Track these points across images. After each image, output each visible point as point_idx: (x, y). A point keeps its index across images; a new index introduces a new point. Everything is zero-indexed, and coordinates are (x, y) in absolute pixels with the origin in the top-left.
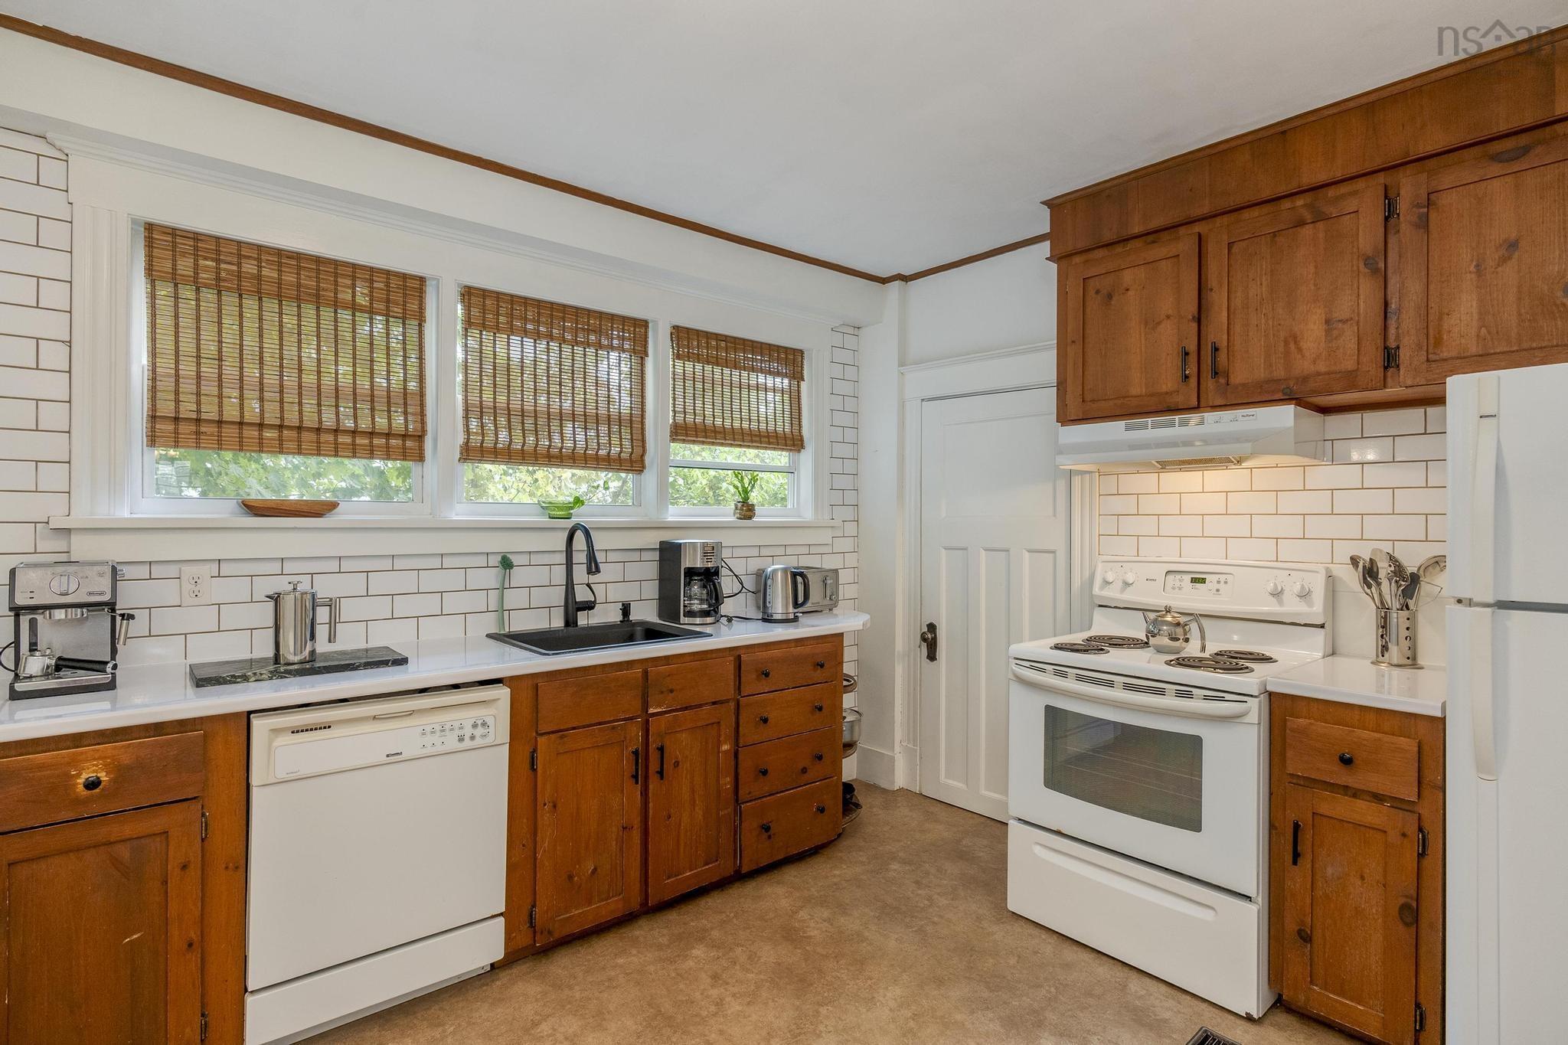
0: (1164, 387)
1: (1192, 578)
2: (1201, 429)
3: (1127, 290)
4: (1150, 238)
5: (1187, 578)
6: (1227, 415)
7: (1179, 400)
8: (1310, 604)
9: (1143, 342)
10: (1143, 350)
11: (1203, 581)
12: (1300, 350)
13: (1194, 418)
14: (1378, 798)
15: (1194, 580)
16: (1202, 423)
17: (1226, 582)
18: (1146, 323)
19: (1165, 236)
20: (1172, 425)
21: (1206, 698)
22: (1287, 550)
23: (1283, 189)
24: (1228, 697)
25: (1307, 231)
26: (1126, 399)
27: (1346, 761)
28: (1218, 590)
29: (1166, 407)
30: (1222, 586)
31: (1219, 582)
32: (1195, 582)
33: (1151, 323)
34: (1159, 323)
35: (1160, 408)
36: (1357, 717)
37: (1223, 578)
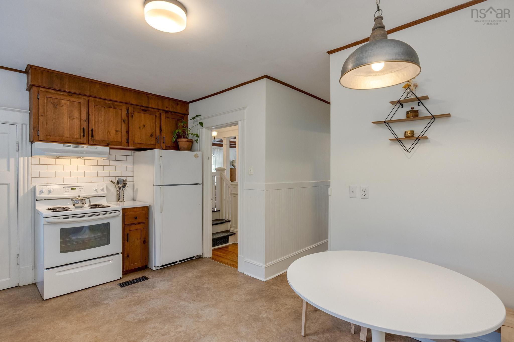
0: (76, 136)
1: (72, 188)
2: (87, 149)
3: (63, 106)
4: (70, 94)
5: (71, 188)
6: (94, 147)
7: (81, 141)
8: (104, 191)
9: (69, 123)
10: (69, 125)
11: (75, 189)
12: (110, 135)
13: (85, 146)
14: (139, 223)
15: (72, 189)
16: (87, 148)
17: (82, 189)
18: (70, 118)
19: (75, 96)
20: (79, 147)
21: (110, 213)
22: (94, 180)
23: (107, 98)
24: (115, 211)
25: (111, 109)
26: (63, 138)
27: (136, 218)
28: (80, 191)
29: (77, 142)
30: (81, 190)
31: (80, 189)
32: (73, 189)
33: (71, 117)
34: (74, 119)
35: (75, 142)
36: (136, 210)
37: (81, 187)
